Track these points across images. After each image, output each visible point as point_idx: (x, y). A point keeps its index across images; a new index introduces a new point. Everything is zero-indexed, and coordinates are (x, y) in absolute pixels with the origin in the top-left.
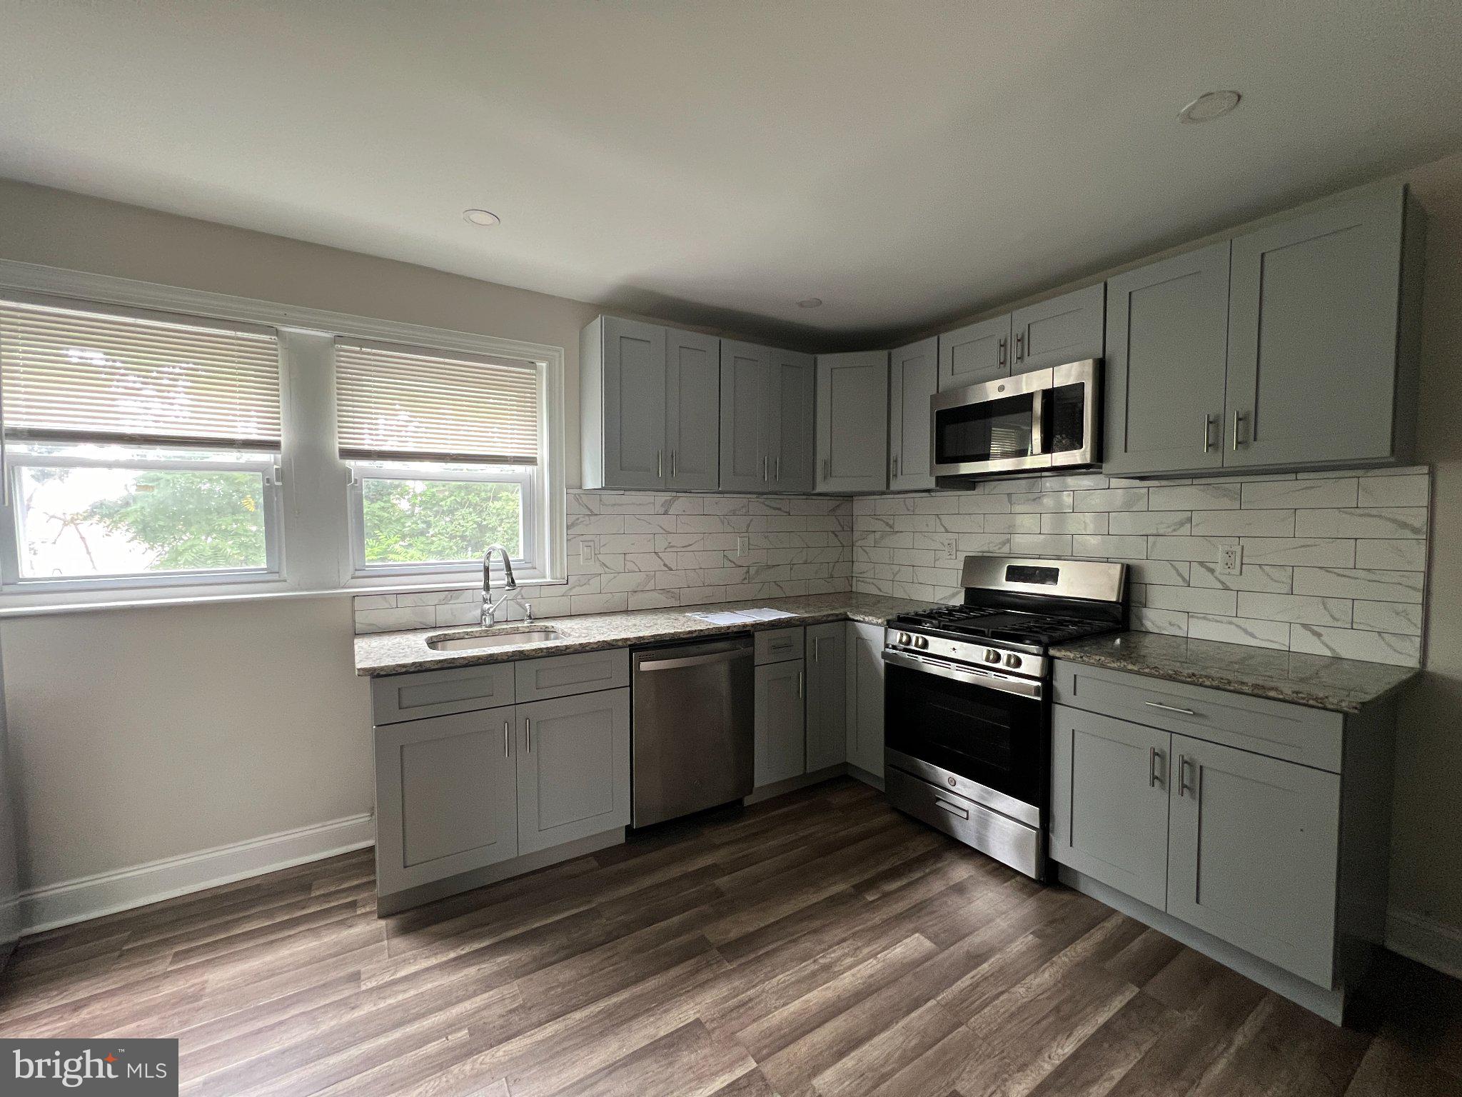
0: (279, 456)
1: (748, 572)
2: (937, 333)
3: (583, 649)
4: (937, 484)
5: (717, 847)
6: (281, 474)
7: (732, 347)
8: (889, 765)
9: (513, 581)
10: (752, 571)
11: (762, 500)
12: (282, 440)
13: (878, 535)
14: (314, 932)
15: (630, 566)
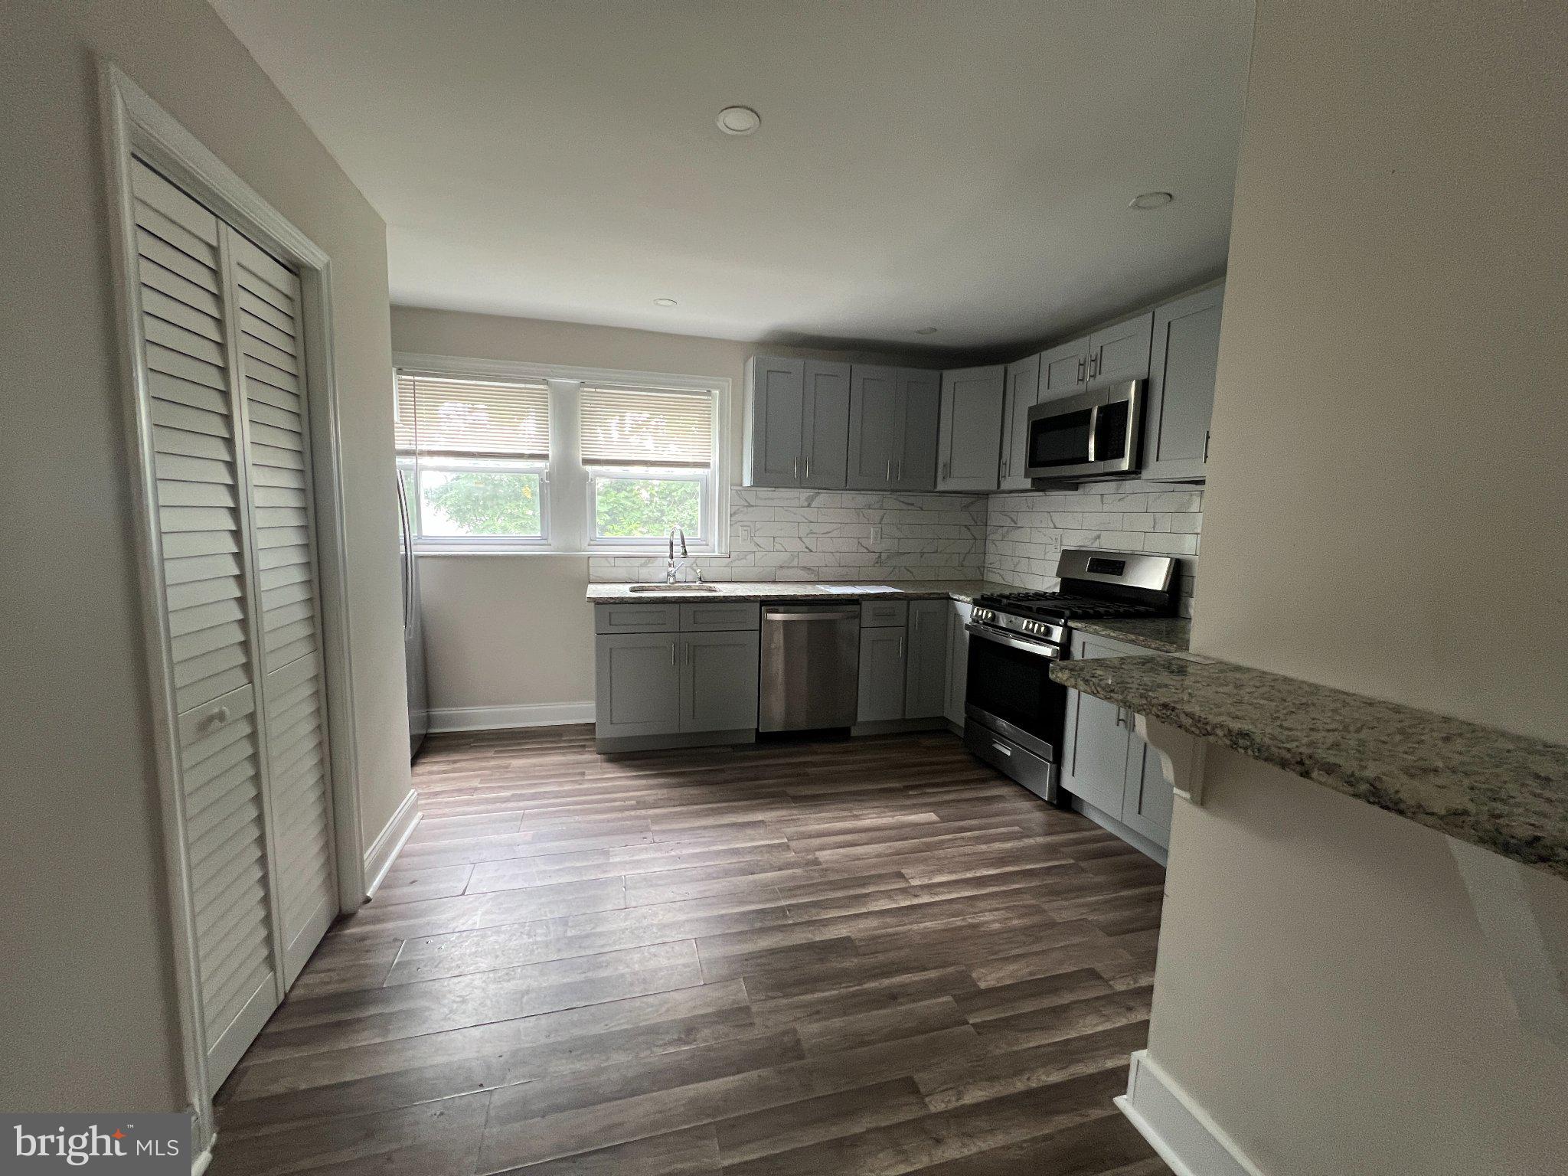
0: (548, 464)
1: (880, 557)
2: (1040, 351)
3: (726, 600)
4: (1033, 484)
5: (817, 753)
6: (549, 475)
7: (863, 370)
8: (970, 718)
9: (686, 552)
10: (884, 556)
11: (895, 497)
12: (550, 453)
13: (1005, 529)
14: (564, 754)
15: (778, 547)
